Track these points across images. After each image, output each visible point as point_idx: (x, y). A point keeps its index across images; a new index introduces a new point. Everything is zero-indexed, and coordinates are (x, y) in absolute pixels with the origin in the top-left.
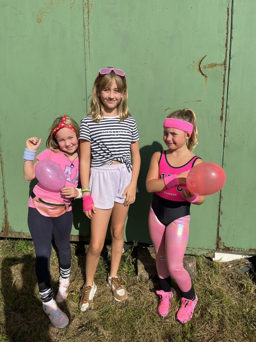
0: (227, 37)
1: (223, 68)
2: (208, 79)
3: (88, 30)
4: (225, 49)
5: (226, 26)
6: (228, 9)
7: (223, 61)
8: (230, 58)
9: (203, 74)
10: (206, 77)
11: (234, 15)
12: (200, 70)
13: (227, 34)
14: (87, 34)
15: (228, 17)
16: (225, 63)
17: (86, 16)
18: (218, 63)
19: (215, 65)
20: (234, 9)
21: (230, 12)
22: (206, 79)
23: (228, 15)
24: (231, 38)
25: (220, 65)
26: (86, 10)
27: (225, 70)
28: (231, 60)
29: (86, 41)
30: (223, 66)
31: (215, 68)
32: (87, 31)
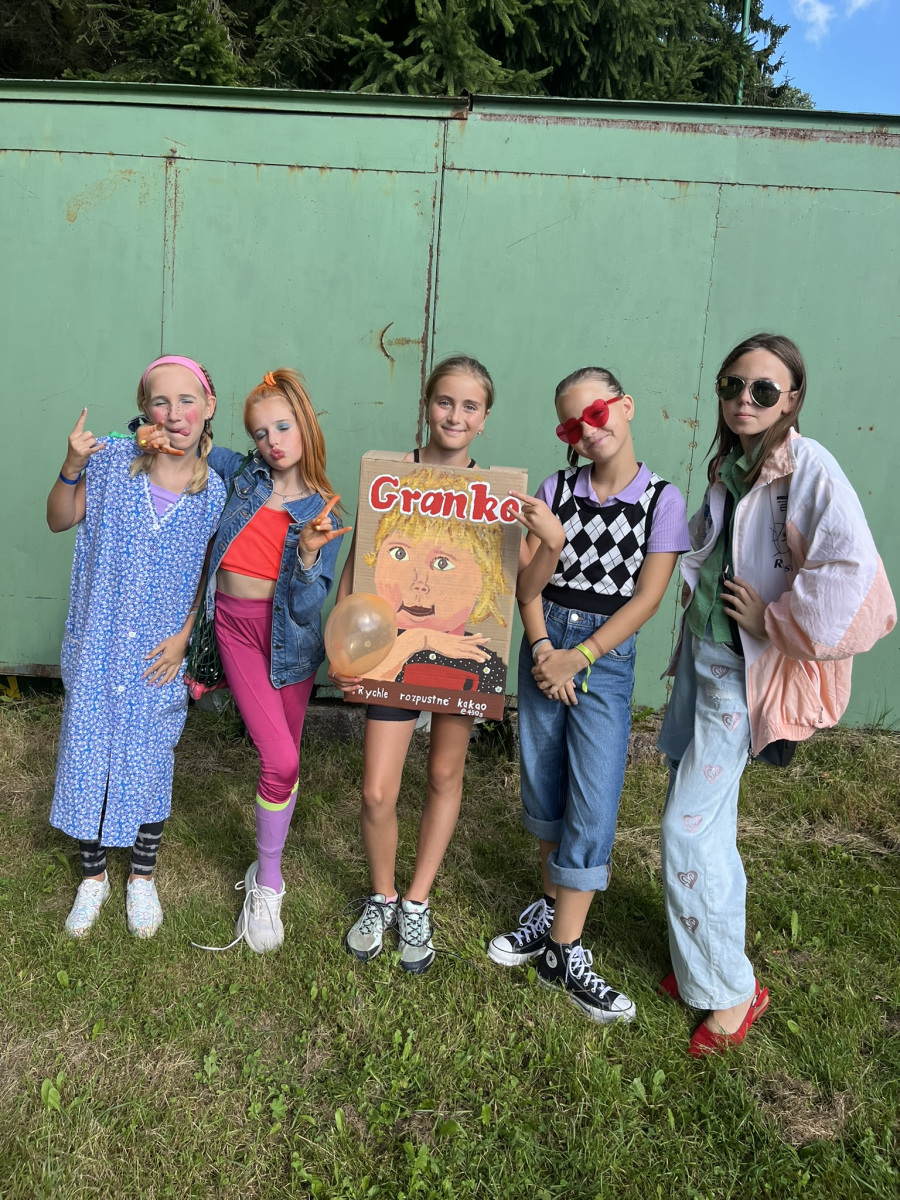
0: (429, 295)
1: (421, 349)
2: (395, 364)
3: (174, 248)
4: (425, 315)
5: (427, 275)
6: (431, 247)
7: (421, 335)
8: (434, 333)
9: (387, 355)
10: (392, 360)
11: (440, 258)
12: (383, 348)
13: (429, 289)
14: (170, 256)
15: (431, 261)
16: (424, 340)
17: (170, 222)
18: (412, 339)
19: (408, 341)
20: (441, 248)
21: (434, 251)
22: (393, 365)
23: (431, 256)
24: (436, 297)
25: (415, 342)
26: (171, 212)
27: (425, 352)
28: (435, 336)
29: (166, 269)
30: (421, 344)
31: (406, 346)
32: (171, 250)
